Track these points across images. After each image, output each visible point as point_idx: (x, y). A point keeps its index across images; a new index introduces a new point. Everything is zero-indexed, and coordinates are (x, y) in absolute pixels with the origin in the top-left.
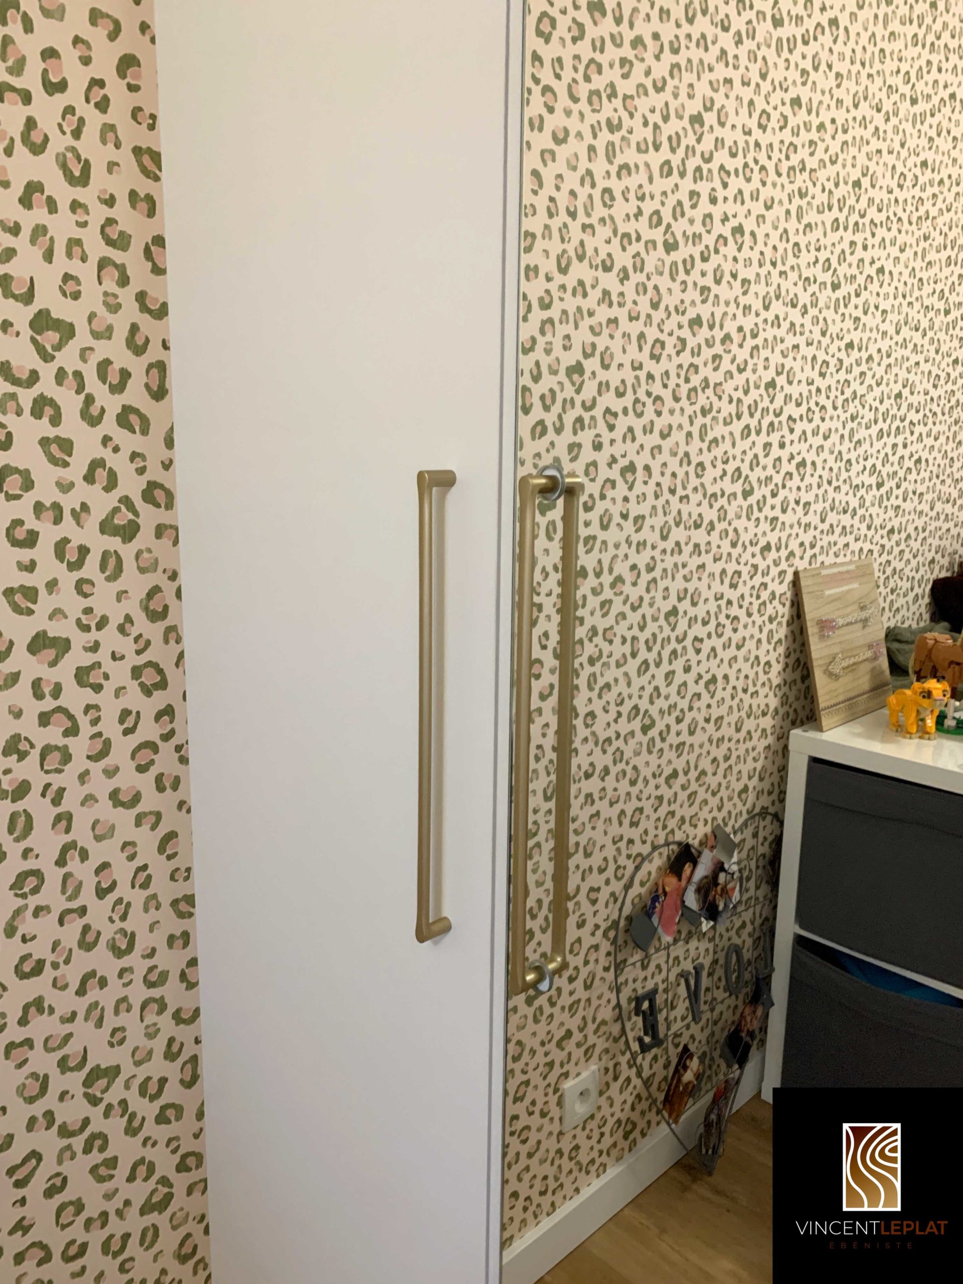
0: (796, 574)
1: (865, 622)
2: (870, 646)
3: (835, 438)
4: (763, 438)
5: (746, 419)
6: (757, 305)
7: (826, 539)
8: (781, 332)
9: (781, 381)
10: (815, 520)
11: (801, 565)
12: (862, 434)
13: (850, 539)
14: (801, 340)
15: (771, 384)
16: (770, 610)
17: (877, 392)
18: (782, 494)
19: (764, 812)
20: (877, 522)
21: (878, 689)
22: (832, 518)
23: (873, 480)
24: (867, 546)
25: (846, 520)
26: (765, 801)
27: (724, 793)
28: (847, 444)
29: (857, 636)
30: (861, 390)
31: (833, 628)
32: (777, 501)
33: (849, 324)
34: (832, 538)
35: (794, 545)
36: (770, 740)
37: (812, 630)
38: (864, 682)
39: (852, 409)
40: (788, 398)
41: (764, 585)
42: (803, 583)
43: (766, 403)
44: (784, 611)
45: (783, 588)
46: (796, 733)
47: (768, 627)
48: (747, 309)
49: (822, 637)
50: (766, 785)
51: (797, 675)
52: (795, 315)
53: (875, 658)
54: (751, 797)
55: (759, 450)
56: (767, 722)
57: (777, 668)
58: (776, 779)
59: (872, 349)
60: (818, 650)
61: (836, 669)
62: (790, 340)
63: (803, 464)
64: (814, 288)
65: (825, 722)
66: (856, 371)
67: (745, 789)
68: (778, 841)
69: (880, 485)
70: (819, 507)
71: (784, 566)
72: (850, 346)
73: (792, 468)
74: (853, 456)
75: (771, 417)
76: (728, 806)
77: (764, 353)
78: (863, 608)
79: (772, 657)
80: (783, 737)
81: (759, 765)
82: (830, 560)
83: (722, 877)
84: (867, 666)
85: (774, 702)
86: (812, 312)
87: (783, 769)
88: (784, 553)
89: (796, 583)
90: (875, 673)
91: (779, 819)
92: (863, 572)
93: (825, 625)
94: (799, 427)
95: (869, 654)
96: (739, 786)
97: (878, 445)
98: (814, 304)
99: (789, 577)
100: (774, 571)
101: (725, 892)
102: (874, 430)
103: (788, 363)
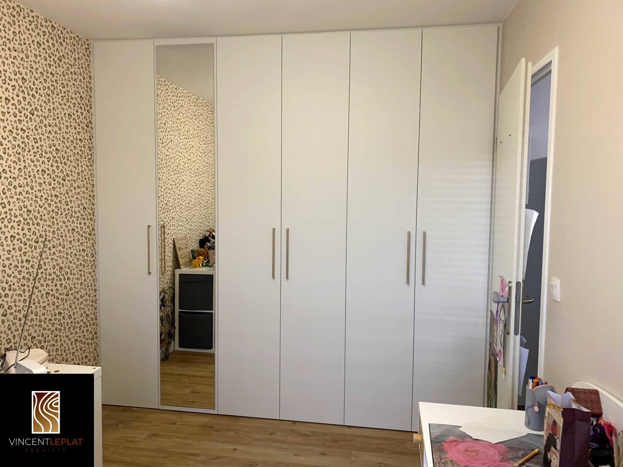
0: (174, 239)
1: (187, 248)
2: (188, 253)
3: (178, 212)
4: (166, 214)
5: (163, 210)
6: (163, 190)
7: (178, 232)
8: (167, 194)
9: (168, 203)
10: (176, 228)
11: (174, 237)
12: (183, 211)
13: (182, 231)
14: (171, 195)
15: (167, 204)
16: (170, 246)
17: (185, 203)
18: (170, 223)
19: (171, 287)
20: (187, 228)
21: (190, 261)
22: (179, 228)
23: (186, 220)
24: (186, 233)
25: (181, 228)
26: (171, 285)
27: (164, 282)
28: (180, 213)
29: (185, 250)
30: (182, 203)
31: (182, 249)
32: (169, 225)
33: (179, 191)
34: (179, 232)
35: (173, 233)
36: (171, 272)
37: (177, 250)
38: (188, 260)
39: (180, 207)
40: (169, 206)
41: (168, 241)
42: (175, 240)
43: (166, 207)
44: (172, 246)
45: (171, 242)
46: (176, 270)
47: (170, 249)
48: (162, 191)
49: (180, 251)
50: (171, 282)
51: (175, 259)
52: (169, 191)
53: (189, 255)
54: (168, 283)
55: (166, 216)
56: (170, 268)
57: (171, 257)
58: (172, 280)
59: (183, 195)
60: (179, 253)
61: (183, 257)
62: (169, 195)
63: (173, 218)
64: (172, 186)
65: (182, 267)
66: (181, 199)
67: (167, 282)
68: (174, 294)
69: (187, 221)
70: (176, 226)
71: (171, 237)
72: (179, 195)
73: (171, 219)
74: (181, 215)
75: (167, 210)
76: (165, 285)
77: (165, 198)
78: (186, 245)
79: (171, 255)
80: (174, 272)
81: (169, 277)
82: (179, 236)
83: (165, 299)
84: (188, 256)
85: (171, 264)
86: (172, 190)
87: (174, 279)
88: (171, 235)
89: (174, 241)
90: (190, 258)
91: (174, 289)
92: (185, 238)
93: (180, 248)
94: (172, 211)
95: (188, 254)
96: (166, 281)
97: (186, 213)
98: (172, 188)
99: (172, 239)
100: (170, 238)
101: (166, 302)
102: (185, 210)
103: (169, 200)
